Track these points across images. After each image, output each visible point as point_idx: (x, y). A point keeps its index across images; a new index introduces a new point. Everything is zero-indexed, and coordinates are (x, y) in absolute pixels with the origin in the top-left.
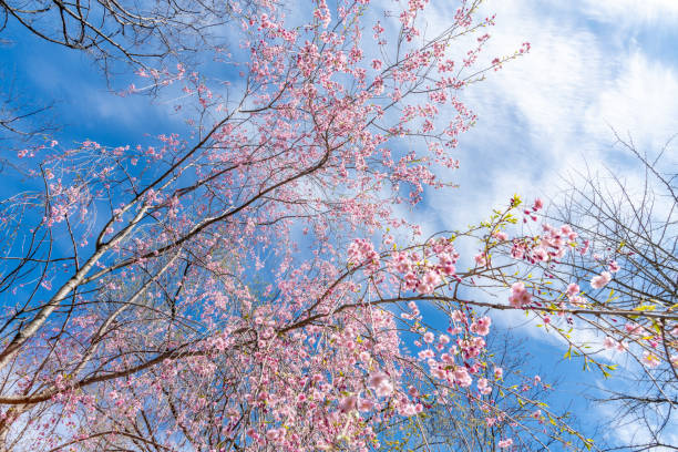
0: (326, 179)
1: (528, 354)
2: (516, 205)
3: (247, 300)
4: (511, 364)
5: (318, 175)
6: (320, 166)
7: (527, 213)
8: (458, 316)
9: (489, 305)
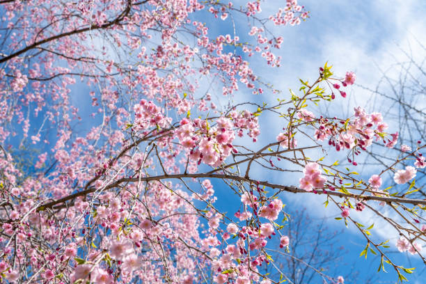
0: (122, 39)
1: (342, 248)
2: (326, 78)
3: (11, 173)
4: (322, 259)
5: (113, 32)
6: (117, 21)
7: (337, 87)
8: (249, 200)
9: (280, 187)
